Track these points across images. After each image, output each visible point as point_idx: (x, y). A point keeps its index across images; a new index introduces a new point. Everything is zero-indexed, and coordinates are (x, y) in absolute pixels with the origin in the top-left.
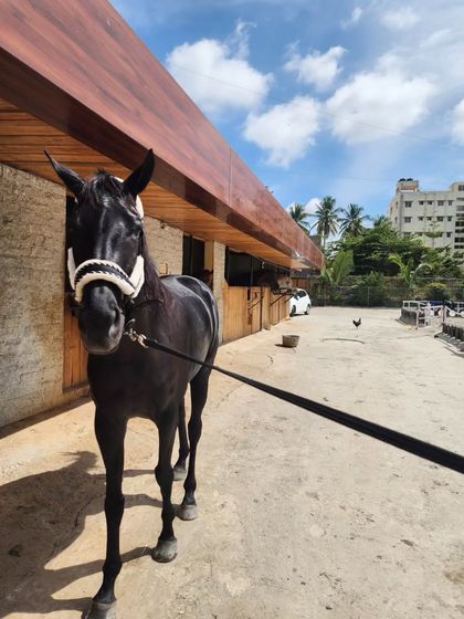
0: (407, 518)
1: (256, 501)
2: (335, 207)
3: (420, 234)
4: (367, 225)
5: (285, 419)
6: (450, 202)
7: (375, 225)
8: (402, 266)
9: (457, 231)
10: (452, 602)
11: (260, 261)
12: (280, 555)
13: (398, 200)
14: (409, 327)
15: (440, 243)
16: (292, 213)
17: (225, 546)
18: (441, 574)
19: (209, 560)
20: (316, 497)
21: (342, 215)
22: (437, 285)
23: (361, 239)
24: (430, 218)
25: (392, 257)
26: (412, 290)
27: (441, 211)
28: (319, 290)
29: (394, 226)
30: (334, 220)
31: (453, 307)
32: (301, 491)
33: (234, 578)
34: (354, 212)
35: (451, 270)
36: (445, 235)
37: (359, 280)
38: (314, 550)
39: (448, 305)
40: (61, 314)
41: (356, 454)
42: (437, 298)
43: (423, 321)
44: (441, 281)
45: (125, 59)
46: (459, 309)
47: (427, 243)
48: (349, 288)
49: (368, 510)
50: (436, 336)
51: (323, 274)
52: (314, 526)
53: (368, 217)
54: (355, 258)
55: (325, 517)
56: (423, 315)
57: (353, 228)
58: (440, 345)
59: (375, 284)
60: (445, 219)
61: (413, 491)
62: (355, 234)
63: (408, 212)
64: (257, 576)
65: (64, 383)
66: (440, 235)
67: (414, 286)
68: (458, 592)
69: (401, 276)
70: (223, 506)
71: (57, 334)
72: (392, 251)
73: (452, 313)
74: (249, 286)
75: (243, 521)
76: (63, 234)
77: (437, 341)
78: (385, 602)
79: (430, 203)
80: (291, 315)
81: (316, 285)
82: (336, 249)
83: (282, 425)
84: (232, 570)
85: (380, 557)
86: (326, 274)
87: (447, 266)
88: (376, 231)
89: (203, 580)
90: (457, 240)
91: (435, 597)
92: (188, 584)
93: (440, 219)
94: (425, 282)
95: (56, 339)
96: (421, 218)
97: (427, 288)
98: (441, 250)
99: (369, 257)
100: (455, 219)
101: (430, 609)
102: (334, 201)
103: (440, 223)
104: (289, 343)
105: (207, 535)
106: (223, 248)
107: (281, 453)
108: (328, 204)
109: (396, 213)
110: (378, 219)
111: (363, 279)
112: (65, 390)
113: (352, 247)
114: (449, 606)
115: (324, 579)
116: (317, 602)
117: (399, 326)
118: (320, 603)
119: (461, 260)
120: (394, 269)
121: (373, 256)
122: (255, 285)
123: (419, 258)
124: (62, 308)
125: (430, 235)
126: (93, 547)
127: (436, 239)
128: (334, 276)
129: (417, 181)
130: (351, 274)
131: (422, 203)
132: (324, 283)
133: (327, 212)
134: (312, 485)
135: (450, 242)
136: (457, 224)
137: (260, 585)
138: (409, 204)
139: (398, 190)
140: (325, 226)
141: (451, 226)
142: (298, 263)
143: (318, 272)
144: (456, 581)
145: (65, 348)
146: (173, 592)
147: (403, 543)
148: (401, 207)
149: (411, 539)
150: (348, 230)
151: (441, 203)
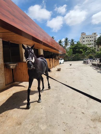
0: (83, 107)
1: (49, 107)
2: (68, 40)
3: (87, 44)
4: (75, 43)
5: (57, 87)
6: (93, 37)
7: (77, 43)
8: (83, 51)
9: (94, 43)
10: (92, 126)
11: (51, 53)
12: (54, 119)
13: (82, 37)
14: (85, 64)
15: (91, 46)
16: (59, 42)
17: (42, 118)
18: (90, 120)
19: (38, 122)
20: (63, 104)
21: (70, 41)
22: (91, 55)
23: (74, 46)
24: (88, 41)
25: (81, 50)
26: (85, 56)
27: (91, 39)
28: (66, 58)
29: (81, 43)
30: (68, 43)
31: (94, 59)
32: (60, 103)
33: (43, 126)
34: (72, 40)
35: (94, 51)
36: (92, 44)
37: (74, 55)
38: (62, 117)
39: (93, 59)
40: (3, 68)
41: (72, 93)
42: (91, 58)
43: (88, 63)
44: (91, 54)
45: (9, 6)
46: (95, 60)
47: (88, 46)
48: (72, 57)
49: (74, 106)
50: (91, 66)
51: (66, 54)
52: (62, 111)
53: (75, 42)
54: (73, 51)
55: (65, 109)
56: (88, 62)
57: (72, 44)
58: (91, 68)
59: (78, 56)
60: (92, 41)
61: (84, 101)
62: (73, 45)
63: (84, 40)
64: (48, 125)
65: (6, 84)
66: (91, 44)
67: (86, 56)
68: (94, 124)
69: (83, 54)
70: (42, 109)
71: (3, 72)
72: (81, 48)
73: (94, 61)
74: (49, 58)
75: (46, 112)
76: (2, 49)
77: (91, 67)
78: (77, 128)
79: (88, 37)
80: (60, 64)
81: (65, 57)
82: (69, 49)
83: (56, 88)
84: (43, 124)
85: (76, 117)
86: (67, 54)
87: (92, 51)
88: (77, 44)
89: (36, 127)
90: (94, 45)
91: (89, 125)
92: (32, 128)
93: (91, 41)
94: (88, 54)
95: (2, 74)
96: (87, 41)
97: (89, 56)
98: (91, 48)
99: (76, 50)
100: (94, 41)
101: (87, 128)
102: (68, 38)
103: (91, 42)
104: (59, 70)
105: (37, 116)
106: (43, 50)
107: (55, 95)
108: (66, 39)
109: (81, 40)
110: (77, 42)
111: (75, 55)
112: (6, 85)
113: (72, 48)
114: (92, 127)
115: (64, 124)
116: (62, 129)
117: (83, 64)
118: (63, 130)
119: (95, 49)
120: (81, 52)
121: (77, 50)
122: (51, 58)
123: (87, 50)
124: (3, 67)
125: (89, 44)
126: (10, 122)
127: (90, 45)
128: (69, 55)
129: (85, 33)
130: (72, 54)
131: (87, 38)
132: (67, 56)
133: (66, 41)
134: (62, 102)
135: (93, 46)
136: (94, 42)
137: (49, 127)
138: (84, 38)
139: (81, 35)
140: (66, 44)
141: (93, 42)
142: (60, 52)
143: (65, 54)
144: (93, 121)
145: (5, 76)
146: (28, 131)
147: (82, 113)
148: (82, 39)
149: (84, 112)
150: (71, 45)
151: (91, 37)
